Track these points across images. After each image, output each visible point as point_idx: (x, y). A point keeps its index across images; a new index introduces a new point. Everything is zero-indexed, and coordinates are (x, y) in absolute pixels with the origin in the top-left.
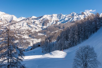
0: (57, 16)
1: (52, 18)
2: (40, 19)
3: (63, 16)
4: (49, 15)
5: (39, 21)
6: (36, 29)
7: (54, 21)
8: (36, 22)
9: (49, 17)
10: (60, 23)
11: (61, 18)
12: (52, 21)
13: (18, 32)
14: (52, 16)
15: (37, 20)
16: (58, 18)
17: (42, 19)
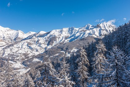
0: (68, 30)
1: (61, 33)
2: (46, 37)
3: (76, 30)
4: (58, 30)
5: (45, 38)
6: (37, 51)
7: (63, 37)
8: (40, 40)
9: (58, 33)
10: (68, 40)
11: (73, 33)
12: (61, 38)
13: (12, 58)
14: (61, 31)
15: (42, 38)
16: (69, 32)
17: (48, 35)
